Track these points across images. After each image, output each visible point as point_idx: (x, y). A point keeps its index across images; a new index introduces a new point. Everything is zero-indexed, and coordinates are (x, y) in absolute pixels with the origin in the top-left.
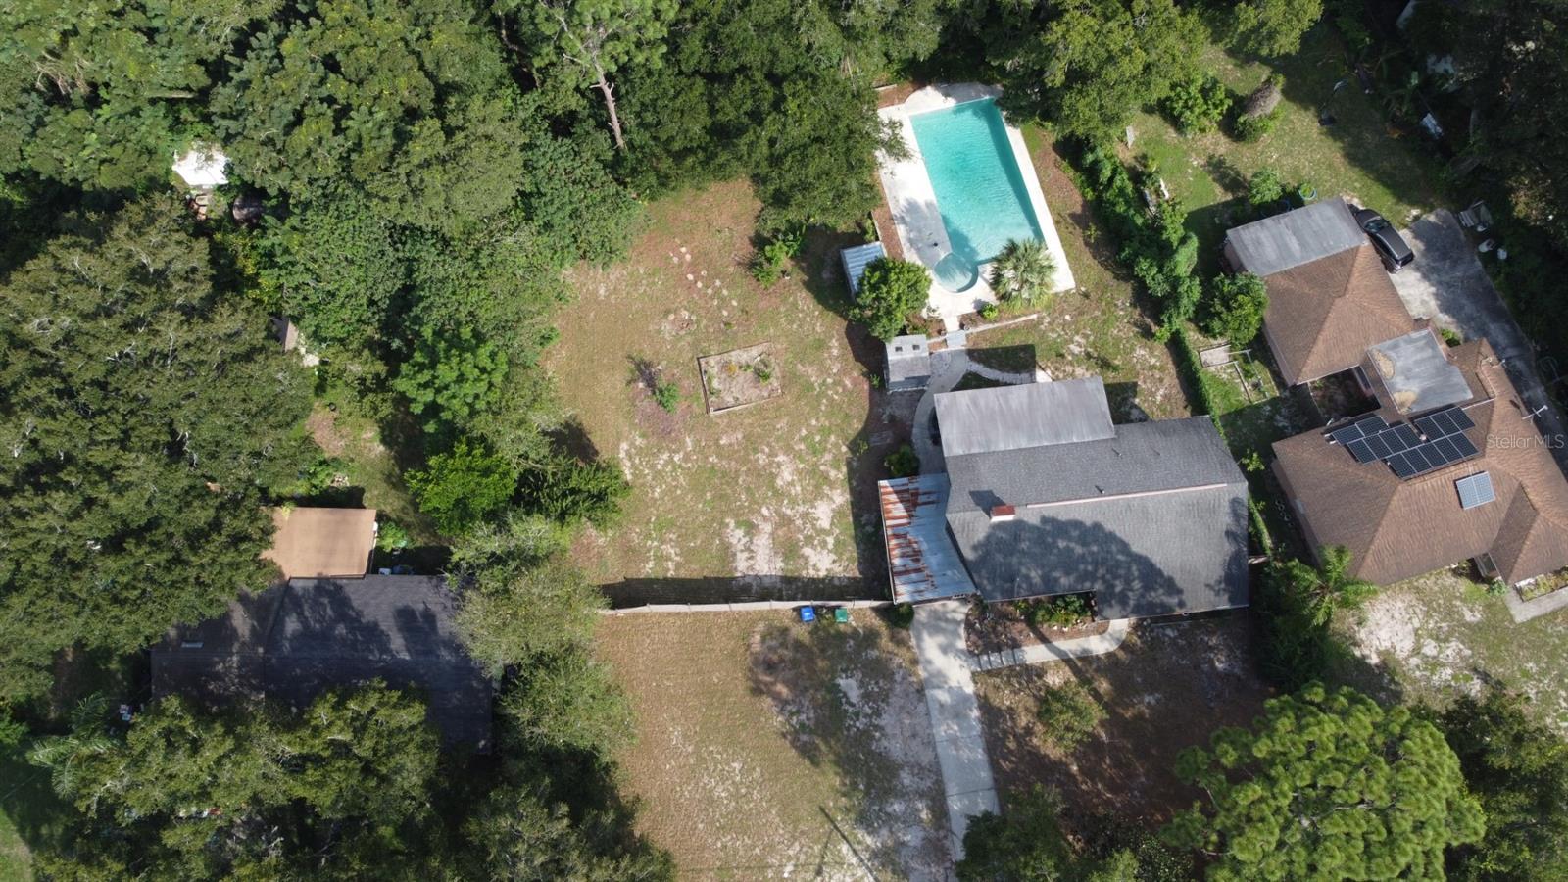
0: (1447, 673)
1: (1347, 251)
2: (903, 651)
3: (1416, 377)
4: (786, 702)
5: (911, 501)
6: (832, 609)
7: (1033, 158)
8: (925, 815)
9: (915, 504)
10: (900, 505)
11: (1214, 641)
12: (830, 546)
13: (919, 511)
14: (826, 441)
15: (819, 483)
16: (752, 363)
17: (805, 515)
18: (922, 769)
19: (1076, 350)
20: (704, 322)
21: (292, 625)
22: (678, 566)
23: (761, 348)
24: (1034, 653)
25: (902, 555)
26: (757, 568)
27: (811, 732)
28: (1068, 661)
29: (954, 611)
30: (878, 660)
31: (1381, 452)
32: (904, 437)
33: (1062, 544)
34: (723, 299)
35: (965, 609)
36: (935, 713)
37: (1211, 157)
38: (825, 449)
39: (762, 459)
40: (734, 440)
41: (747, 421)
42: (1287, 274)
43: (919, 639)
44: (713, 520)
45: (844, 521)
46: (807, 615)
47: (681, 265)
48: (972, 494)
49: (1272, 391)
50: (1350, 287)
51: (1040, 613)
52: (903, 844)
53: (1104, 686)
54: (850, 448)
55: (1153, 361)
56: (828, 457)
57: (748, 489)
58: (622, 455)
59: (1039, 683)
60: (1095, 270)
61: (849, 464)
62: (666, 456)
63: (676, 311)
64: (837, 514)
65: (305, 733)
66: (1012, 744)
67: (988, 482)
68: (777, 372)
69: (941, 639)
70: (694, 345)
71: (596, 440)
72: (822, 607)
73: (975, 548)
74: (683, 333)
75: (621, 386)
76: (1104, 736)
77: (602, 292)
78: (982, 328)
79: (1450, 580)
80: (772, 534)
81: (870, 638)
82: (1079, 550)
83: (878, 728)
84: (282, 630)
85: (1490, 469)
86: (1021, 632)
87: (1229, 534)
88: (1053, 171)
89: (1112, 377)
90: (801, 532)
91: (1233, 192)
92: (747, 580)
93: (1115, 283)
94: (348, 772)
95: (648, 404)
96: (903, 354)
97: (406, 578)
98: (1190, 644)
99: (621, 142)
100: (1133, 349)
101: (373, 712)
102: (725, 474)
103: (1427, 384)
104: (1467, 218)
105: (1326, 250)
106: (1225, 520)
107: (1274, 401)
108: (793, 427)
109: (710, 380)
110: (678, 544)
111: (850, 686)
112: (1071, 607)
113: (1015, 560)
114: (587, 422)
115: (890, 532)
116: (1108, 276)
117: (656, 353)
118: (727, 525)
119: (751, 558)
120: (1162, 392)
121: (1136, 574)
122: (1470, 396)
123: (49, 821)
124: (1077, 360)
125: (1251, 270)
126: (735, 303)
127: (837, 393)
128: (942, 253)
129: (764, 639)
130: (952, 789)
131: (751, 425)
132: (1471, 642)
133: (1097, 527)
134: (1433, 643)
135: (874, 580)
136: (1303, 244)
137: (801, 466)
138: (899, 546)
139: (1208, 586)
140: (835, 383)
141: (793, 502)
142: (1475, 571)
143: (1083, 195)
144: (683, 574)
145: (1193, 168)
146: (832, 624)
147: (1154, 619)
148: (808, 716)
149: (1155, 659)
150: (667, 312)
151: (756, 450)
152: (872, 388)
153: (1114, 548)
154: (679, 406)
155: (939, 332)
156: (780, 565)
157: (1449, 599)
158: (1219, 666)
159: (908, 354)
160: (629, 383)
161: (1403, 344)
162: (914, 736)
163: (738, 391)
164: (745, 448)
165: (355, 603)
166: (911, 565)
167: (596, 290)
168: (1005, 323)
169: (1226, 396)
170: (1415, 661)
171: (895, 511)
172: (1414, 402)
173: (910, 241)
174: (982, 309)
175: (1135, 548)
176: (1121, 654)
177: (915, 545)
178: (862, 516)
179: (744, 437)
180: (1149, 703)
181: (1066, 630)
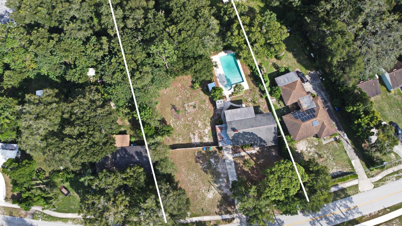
0: (311, 154)
1: (296, 81)
2: (221, 154)
3: (307, 103)
4: (202, 164)
5: (221, 129)
6: (209, 148)
8: (226, 181)
9: (222, 129)
11: (273, 150)
13: (223, 131)
14: (206, 118)
15: (205, 126)
16: (193, 105)
17: (203, 132)
18: (225, 174)
19: (249, 100)
20: (184, 98)
21: (118, 155)
22: (182, 141)
23: (194, 102)
24: (243, 154)
26: (196, 141)
27: (206, 168)
28: (248, 155)
29: (229, 147)
30: (217, 156)
31: (300, 117)
32: (220, 117)
33: (246, 136)
34: (187, 93)
35: (231, 146)
36: (227, 164)
37: (273, 63)
39: (196, 122)
40: (190, 119)
41: (192, 115)
42: (285, 86)
43: (223, 152)
44: (188, 133)
45: (210, 132)
46: (204, 149)
47: (179, 87)
48: (231, 128)
49: (283, 106)
50: (296, 88)
51: (244, 147)
52: (222, 186)
53: (254, 158)
54: (210, 119)
55: (263, 101)
56: (207, 121)
57: (193, 127)
58: (171, 123)
59: (244, 158)
60: (253, 85)
61: (210, 122)
62: (179, 122)
63: (179, 96)
65: (126, 174)
66: (240, 169)
67: (234, 126)
68: (197, 106)
69: (227, 152)
70: (183, 102)
71: (166, 120)
72: (207, 148)
73: (232, 137)
74: (180, 100)
75: (170, 110)
76: (255, 167)
77: (165, 93)
78: (233, 97)
79: (312, 138)
80: (198, 135)
81: (215, 152)
82: (249, 137)
83: (217, 167)
84: (117, 157)
85: (318, 120)
86: (240, 150)
87: (274, 133)
88: (245, 67)
89: (255, 105)
90: (203, 134)
91: (277, 69)
92: (194, 143)
94: (134, 180)
95: (175, 113)
96: (219, 103)
97: (136, 146)
98: (269, 151)
99: (168, 68)
100: (259, 99)
101: (136, 170)
102: (189, 125)
103: (308, 105)
104: (318, 73)
105: (292, 81)
106: (273, 131)
107: (284, 108)
108: (200, 116)
109: (185, 108)
110: (182, 138)
111: (212, 161)
112: (249, 146)
113: (238, 139)
114: (165, 117)
115: (218, 134)
116: (255, 86)
117: (176, 104)
118: (190, 134)
119: (194, 139)
120: (264, 107)
121: (259, 140)
122: (316, 106)
123: (80, 190)
124: (250, 102)
125: (279, 85)
126: (189, 94)
128: (225, 83)
129: (197, 153)
130: (230, 176)
132: (316, 148)
133: (252, 133)
134: (309, 149)
135: (215, 143)
136: (288, 80)
137: (202, 123)
138: (219, 137)
139: (271, 142)
141: (201, 129)
142: (317, 136)
143: (250, 71)
144: (183, 143)
145: (270, 65)
146: (209, 150)
147: (262, 147)
148: (205, 166)
149: (263, 154)
150: (177, 96)
152: (214, 109)
153: (255, 136)
154: (180, 114)
155: (225, 98)
156: (199, 140)
157: (312, 141)
158: (274, 154)
159: (220, 103)
161: (305, 98)
162: (223, 168)
163: (191, 110)
164: (192, 120)
165: (128, 151)
166: (222, 140)
168: (237, 96)
169: (275, 107)
170: (306, 152)
171: (218, 131)
172: (306, 108)
173: (220, 81)
174: (233, 93)
175: (259, 136)
176: (257, 153)
177: (222, 136)
178: (213, 131)
179: (192, 118)
180: (262, 161)
181: (248, 149)
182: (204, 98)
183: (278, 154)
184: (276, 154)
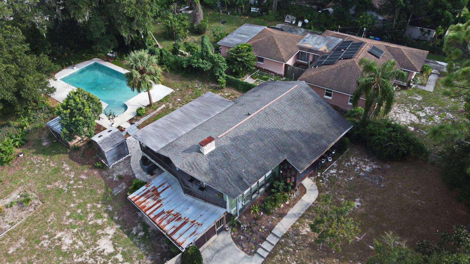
0: (437, 117)
3: (320, 43)
5: (154, 194)
9: (158, 194)
10: (149, 200)
12: (121, 260)
14: (86, 209)
16: (15, 201)
17: (93, 254)
23: (18, 192)
24: (283, 226)
25: (169, 222)
31: (336, 59)
33: (250, 146)
35: (229, 234)
38: (87, 213)
39: (46, 243)
48: (184, 151)
50: (274, 33)
51: (268, 204)
55: (227, 94)
64: (115, 240)
67: (188, 144)
68: (34, 195)
69: (229, 260)
78: (142, 120)
86: (267, 221)
93: (189, 82)
96: (103, 137)
105: (255, 33)
113: (234, 167)
116: (185, 82)
131: (29, 230)
133: (260, 129)
136: (247, 35)
137: (75, 230)
151: (38, 242)
152: (99, 171)
158: (366, 170)
159: (107, 135)
161: (306, 39)
168: (152, 114)
170: (423, 120)
171: (148, 204)
176: (323, 195)
177: (173, 212)
178: (132, 230)
179: (26, 240)
180: (358, 206)
181: (288, 203)
182: (52, 165)
183: (376, 164)
184: (372, 167)
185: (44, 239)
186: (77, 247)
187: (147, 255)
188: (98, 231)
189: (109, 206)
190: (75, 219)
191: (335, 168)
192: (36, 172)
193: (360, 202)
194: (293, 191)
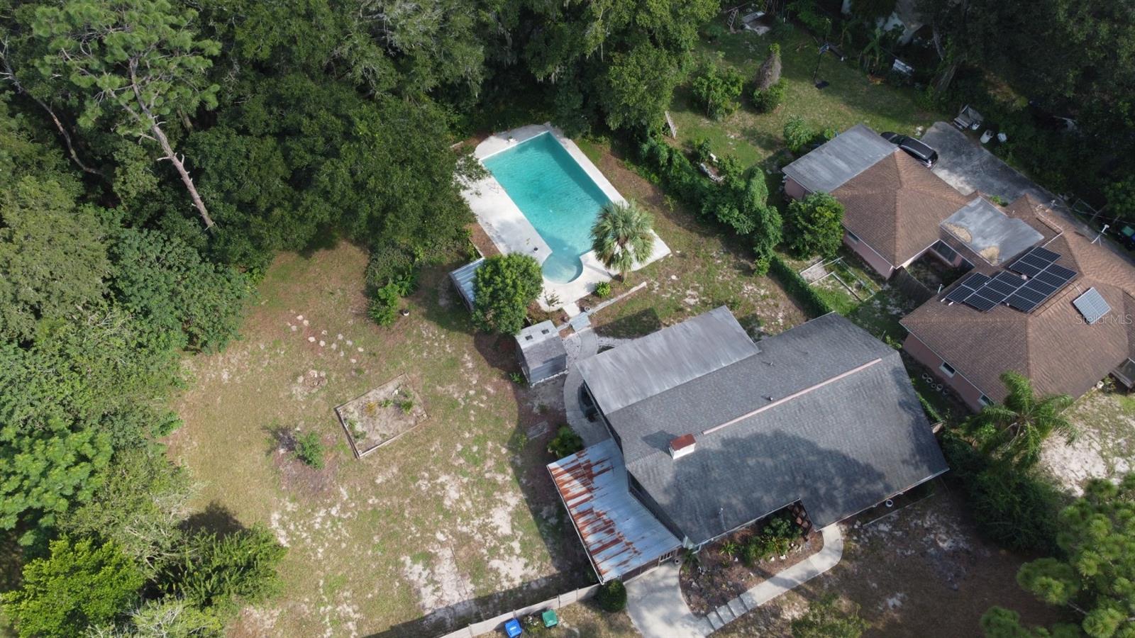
1: (886, 159)
2: (626, 636)
3: (990, 235)
5: (586, 474)
6: (539, 615)
7: (597, 166)
9: (591, 477)
10: (576, 482)
11: (928, 522)
12: (518, 551)
14: (485, 449)
15: (488, 494)
16: (391, 399)
17: (483, 528)
19: (692, 301)
20: (335, 375)
22: (359, 625)
23: (396, 382)
24: (762, 593)
25: (595, 531)
26: (446, 598)
29: (665, 577)
31: (998, 298)
32: (557, 419)
34: (348, 349)
35: (675, 572)
37: (744, 130)
38: (485, 457)
39: (424, 485)
40: (390, 476)
41: (399, 454)
42: (847, 186)
43: (639, 617)
44: (387, 563)
45: (525, 521)
46: (513, 630)
47: (300, 331)
48: (645, 439)
49: (874, 287)
50: (903, 180)
51: (752, 549)
53: (844, 603)
54: (510, 449)
55: (762, 292)
56: (490, 463)
57: (417, 521)
58: (275, 525)
59: (778, 622)
61: (513, 464)
62: (322, 513)
63: (304, 373)
64: (516, 516)
67: (658, 423)
68: (418, 398)
69: (662, 610)
70: (331, 395)
71: (243, 518)
72: (527, 615)
73: (666, 491)
74: (314, 391)
75: (261, 458)
77: (225, 376)
78: (601, 306)
79: (1104, 400)
80: (454, 558)
81: (587, 633)
82: (769, 463)
85: (1094, 285)
86: (740, 576)
87: (902, 405)
88: (618, 171)
90: (482, 545)
91: (771, 149)
92: (439, 615)
93: (703, 240)
95: (291, 467)
96: (534, 341)
98: (907, 533)
99: (210, 223)
100: (741, 288)
102: (388, 512)
103: (1003, 238)
104: (962, 121)
105: (868, 162)
106: (894, 392)
107: (880, 295)
108: (449, 446)
109: (352, 425)
110: (354, 600)
112: (781, 532)
113: (711, 492)
114: (229, 502)
115: (574, 512)
116: (696, 236)
117: (292, 417)
118: (403, 564)
119: (437, 589)
120: (781, 315)
121: (833, 471)
122: (1042, 237)
124: (696, 309)
125: (816, 190)
126: (361, 350)
127: (482, 401)
128: (544, 256)
131: (404, 456)
133: (778, 435)
134: (1121, 460)
135: (573, 571)
137: (465, 480)
138: (587, 523)
139: (904, 462)
140: (477, 393)
141: (467, 518)
142: (1120, 384)
143: (651, 182)
145: (732, 140)
146: (543, 632)
149: (881, 559)
150: (296, 376)
151: (415, 479)
152: (515, 387)
153: (802, 450)
154: (326, 459)
155: (563, 320)
156: (470, 587)
157: (1112, 416)
158: (944, 545)
159: (539, 339)
160: (269, 453)
161: (966, 214)
163: (384, 426)
164: (404, 481)
166: (607, 538)
167: (220, 376)
168: (620, 297)
169: (837, 303)
171: (572, 489)
172: (999, 255)
174: (596, 290)
176: (846, 564)
177: (605, 517)
178: (541, 511)
179: (400, 470)
180: (894, 606)
181: (783, 558)
182: (449, 350)
183: (967, 541)
184: (958, 543)
185: (423, 478)
186: (464, 508)
187: (553, 558)
188: (495, 493)
189: (518, 456)
190: (467, 461)
191: (890, 523)
192: (425, 354)
193: (902, 600)
194: (801, 539)
